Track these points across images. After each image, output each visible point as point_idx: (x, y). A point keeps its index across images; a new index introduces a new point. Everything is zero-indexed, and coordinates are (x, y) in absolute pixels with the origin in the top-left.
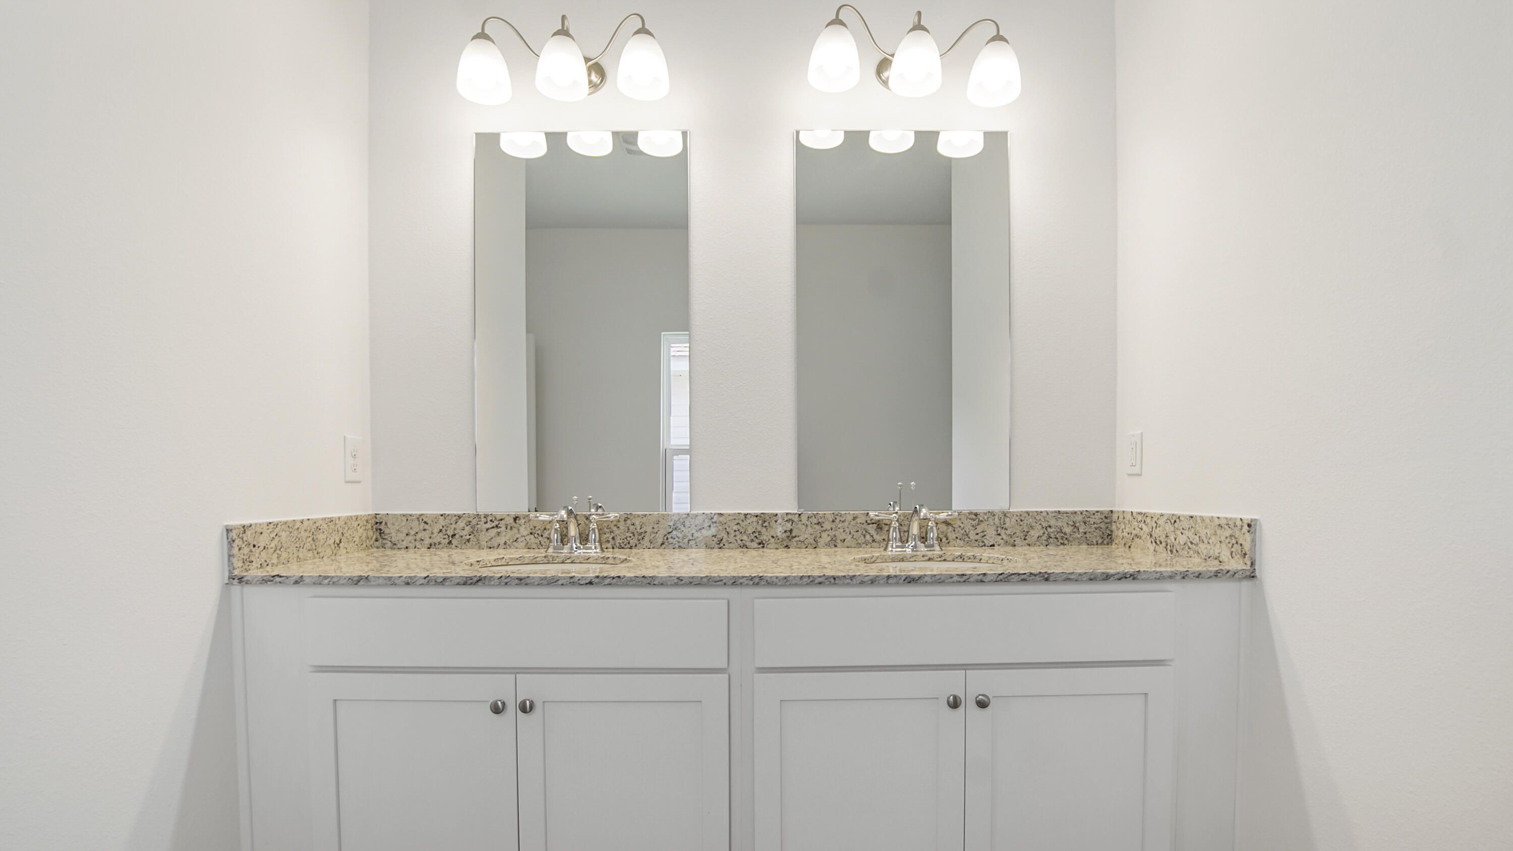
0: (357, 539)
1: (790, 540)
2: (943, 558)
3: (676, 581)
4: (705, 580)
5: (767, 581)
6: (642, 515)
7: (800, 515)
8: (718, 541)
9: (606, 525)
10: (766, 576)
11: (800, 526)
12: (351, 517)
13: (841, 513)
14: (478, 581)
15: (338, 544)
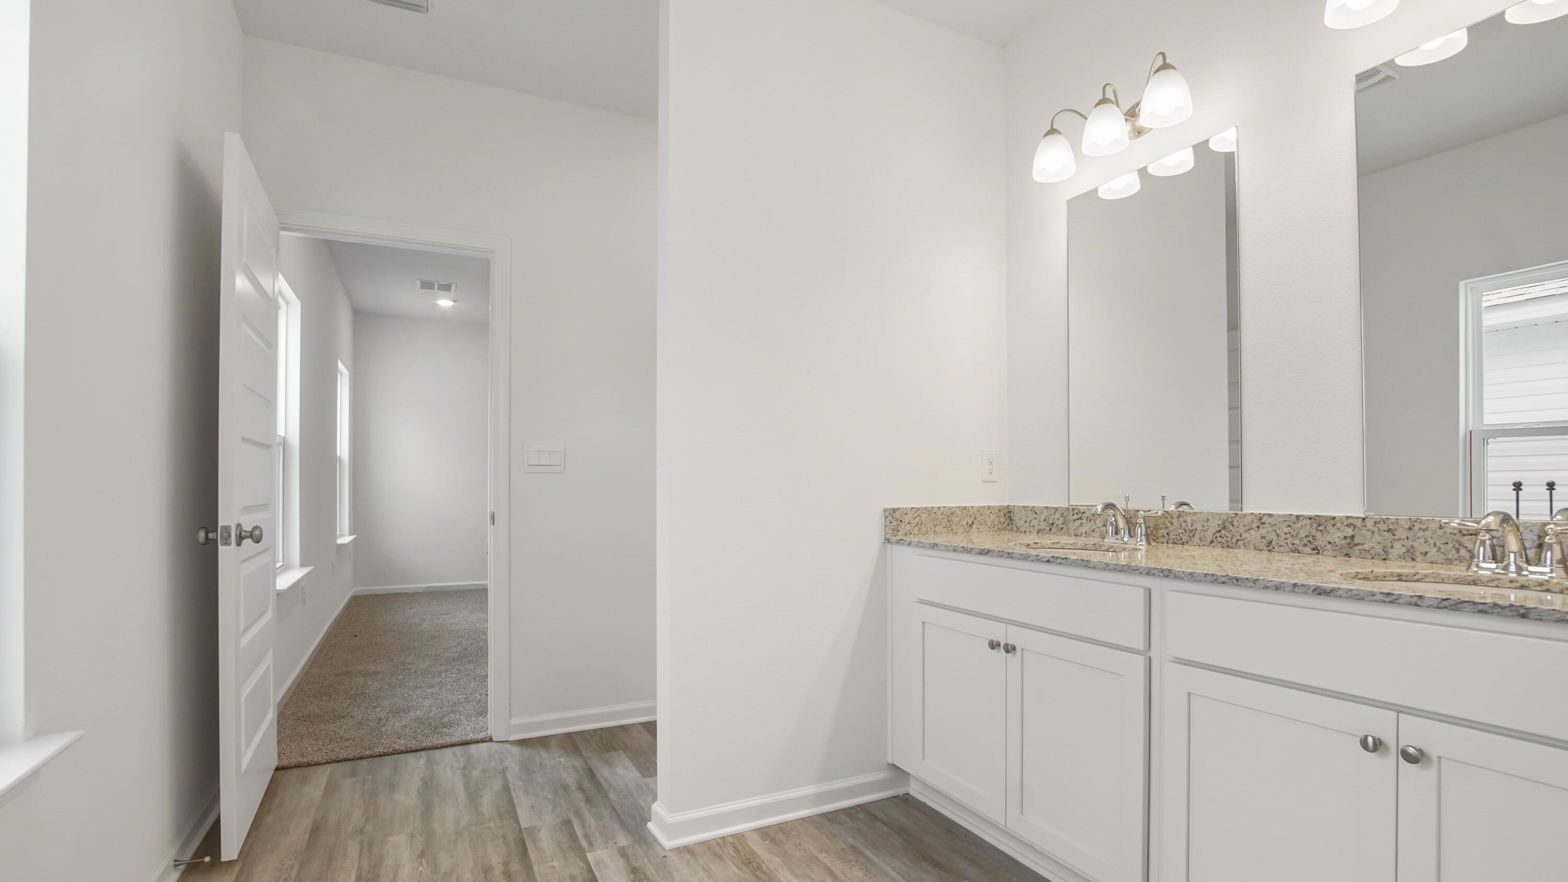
0: (989, 522)
1: (1352, 548)
2: (1544, 588)
3: (1104, 566)
4: (1125, 568)
5: (1175, 574)
6: (1193, 513)
7: (1364, 519)
8: (1268, 543)
9: (1162, 521)
10: (1174, 570)
11: (1364, 532)
12: (984, 507)
13: (1421, 519)
14: (988, 552)
15: (971, 526)
